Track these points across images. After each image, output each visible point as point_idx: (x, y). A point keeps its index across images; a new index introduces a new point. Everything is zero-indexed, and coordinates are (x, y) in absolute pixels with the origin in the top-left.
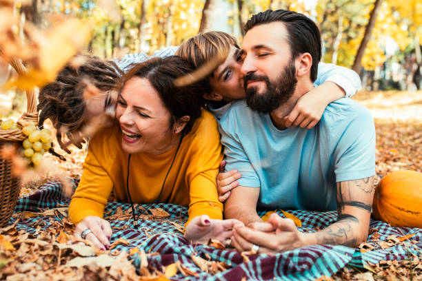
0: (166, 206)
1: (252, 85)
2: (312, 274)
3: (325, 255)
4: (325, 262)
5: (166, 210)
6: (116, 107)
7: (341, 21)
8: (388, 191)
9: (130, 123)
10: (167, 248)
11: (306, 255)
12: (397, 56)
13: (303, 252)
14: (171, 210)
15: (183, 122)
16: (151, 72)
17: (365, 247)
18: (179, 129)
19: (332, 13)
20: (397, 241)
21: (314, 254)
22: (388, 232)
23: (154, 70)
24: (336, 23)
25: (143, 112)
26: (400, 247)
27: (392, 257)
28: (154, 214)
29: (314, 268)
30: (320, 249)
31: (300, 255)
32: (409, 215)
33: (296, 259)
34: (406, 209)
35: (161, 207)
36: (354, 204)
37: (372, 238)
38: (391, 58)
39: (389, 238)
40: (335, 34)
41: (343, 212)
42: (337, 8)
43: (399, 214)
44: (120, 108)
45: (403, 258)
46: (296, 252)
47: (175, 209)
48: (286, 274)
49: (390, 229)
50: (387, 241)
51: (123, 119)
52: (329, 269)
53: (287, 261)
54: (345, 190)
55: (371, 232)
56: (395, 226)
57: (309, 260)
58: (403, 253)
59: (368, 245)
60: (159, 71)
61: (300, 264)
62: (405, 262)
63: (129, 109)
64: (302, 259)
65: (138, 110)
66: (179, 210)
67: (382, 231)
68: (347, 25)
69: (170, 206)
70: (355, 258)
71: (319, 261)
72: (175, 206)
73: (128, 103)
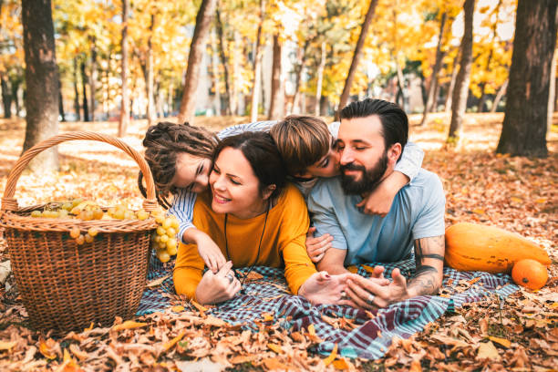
0: (258, 269)
1: (350, 173)
2: (419, 320)
3: (429, 305)
4: (429, 311)
5: (259, 272)
6: (209, 175)
7: (324, 46)
8: (454, 242)
9: (223, 189)
10: (297, 311)
11: (416, 306)
12: (379, 81)
13: (412, 303)
14: (263, 272)
15: (269, 190)
16: (244, 144)
17: (444, 292)
18: (267, 196)
19: (315, 39)
20: (468, 284)
21: (421, 305)
22: (458, 277)
23: (246, 142)
24: (319, 49)
25: (235, 179)
26: (472, 290)
27: (470, 300)
28: (249, 277)
29: (421, 317)
30: (424, 299)
31: (411, 306)
32: (472, 261)
33: (407, 310)
34: (470, 256)
35: (254, 270)
36: (432, 256)
37: (445, 284)
38: (373, 82)
39: (461, 282)
40: (318, 61)
41: (423, 264)
42: (319, 34)
43: (464, 261)
44: (213, 175)
45: (478, 300)
46: (407, 303)
47: (267, 271)
48: (401, 324)
49: (458, 274)
50: (459, 285)
51: (217, 186)
52: (432, 316)
53: (403, 312)
54: (424, 245)
55: (444, 278)
56: (462, 271)
57: (418, 310)
58: (477, 295)
59: (445, 289)
60: (251, 143)
61: (410, 313)
62: (481, 303)
63: (223, 176)
64: (412, 309)
65: (231, 178)
66: (271, 271)
67: (452, 277)
68: (329, 50)
69: (263, 269)
70: (450, 305)
71: (425, 311)
72: (267, 269)
73: (221, 171)
